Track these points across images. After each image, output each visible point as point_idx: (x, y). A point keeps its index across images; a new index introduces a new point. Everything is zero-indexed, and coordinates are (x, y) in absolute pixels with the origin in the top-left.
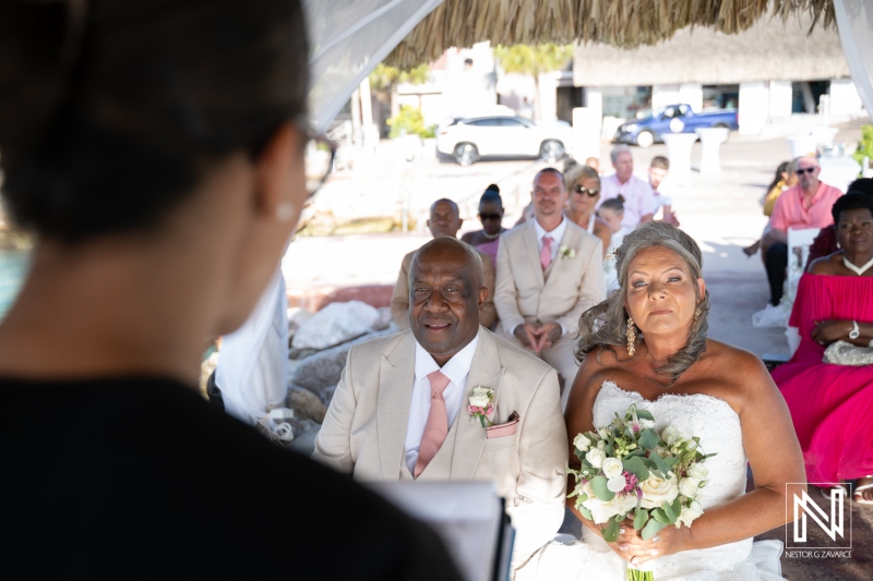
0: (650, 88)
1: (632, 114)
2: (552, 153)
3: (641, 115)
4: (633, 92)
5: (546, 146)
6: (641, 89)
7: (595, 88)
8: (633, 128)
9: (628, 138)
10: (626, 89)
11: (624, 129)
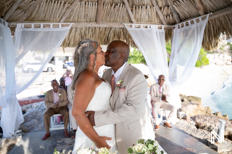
0: (68, 57)
1: (64, 62)
2: (50, 70)
3: (67, 62)
4: (65, 58)
5: (48, 69)
6: (66, 57)
7: (57, 57)
8: (66, 65)
9: (65, 67)
10: (63, 57)
11: (64, 65)
